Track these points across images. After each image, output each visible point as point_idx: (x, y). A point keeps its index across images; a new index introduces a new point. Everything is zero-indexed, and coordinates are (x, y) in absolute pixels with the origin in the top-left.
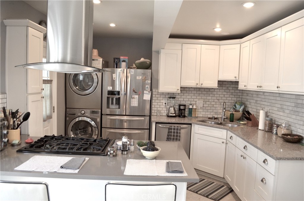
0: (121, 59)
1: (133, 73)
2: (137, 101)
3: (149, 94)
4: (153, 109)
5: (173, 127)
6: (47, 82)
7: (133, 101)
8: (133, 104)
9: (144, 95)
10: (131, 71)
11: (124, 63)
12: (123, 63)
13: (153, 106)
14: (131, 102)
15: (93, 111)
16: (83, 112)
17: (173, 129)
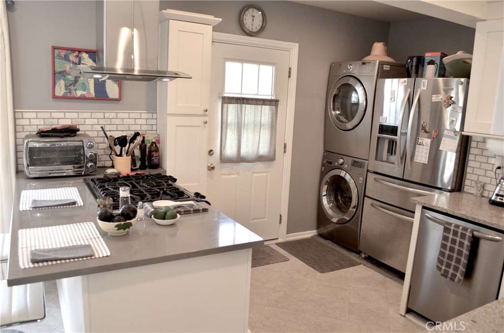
0: (426, 58)
1: (425, 88)
2: (428, 151)
3: (455, 139)
4: (468, 176)
5: (452, 228)
6: (255, 102)
7: (420, 150)
8: (419, 158)
9: (443, 139)
10: (422, 84)
11: (432, 66)
12: (430, 66)
13: (469, 170)
14: (416, 153)
15: (355, 161)
16: (341, 161)
17: (452, 233)
